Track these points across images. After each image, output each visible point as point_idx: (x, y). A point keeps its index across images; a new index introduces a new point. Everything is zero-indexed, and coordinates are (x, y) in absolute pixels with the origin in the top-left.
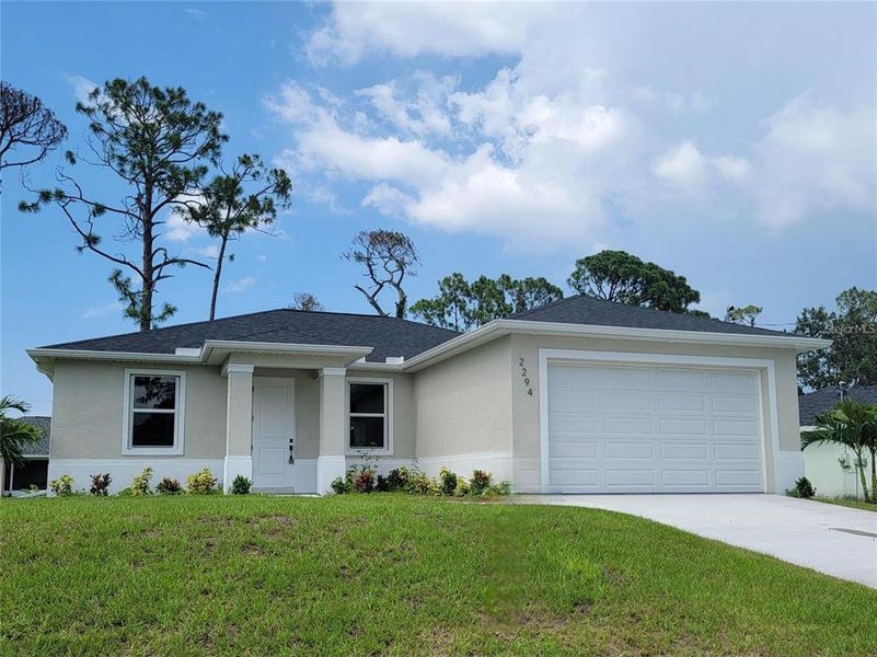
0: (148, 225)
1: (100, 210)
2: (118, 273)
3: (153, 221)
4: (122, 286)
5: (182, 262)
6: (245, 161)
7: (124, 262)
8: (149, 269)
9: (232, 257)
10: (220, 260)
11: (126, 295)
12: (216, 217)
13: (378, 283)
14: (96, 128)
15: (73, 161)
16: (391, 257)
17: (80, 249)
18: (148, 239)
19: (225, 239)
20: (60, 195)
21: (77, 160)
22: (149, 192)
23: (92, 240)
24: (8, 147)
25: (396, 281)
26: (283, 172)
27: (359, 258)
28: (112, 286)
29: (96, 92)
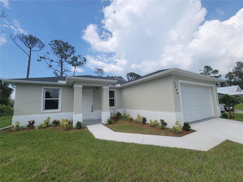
0: (62, 65)
1: (52, 61)
4: (56, 74)
5: (67, 71)
6: (79, 56)
7: (57, 70)
8: (62, 72)
9: (76, 71)
12: (73, 63)
14: (52, 48)
15: (48, 54)
16: (101, 72)
17: (48, 67)
18: (62, 67)
19: (75, 68)
20: (44, 58)
22: (62, 59)
23: (51, 66)
24: (32, 47)
26: (85, 58)
27: (96, 72)
28: (54, 74)
29: (52, 41)
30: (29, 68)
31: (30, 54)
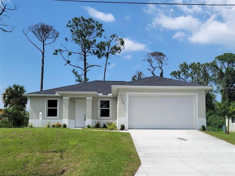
0: (85, 56)
2: (74, 70)
3: (86, 55)
4: (76, 73)
7: (78, 67)
8: (85, 68)
9: (109, 64)
10: (106, 64)
11: (77, 76)
13: (153, 68)
14: (72, 31)
15: (67, 40)
18: (85, 60)
19: (107, 58)
20: (60, 50)
21: (68, 40)
23: (69, 62)
24: (45, 40)
25: (160, 67)
26: (122, 39)
27: (148, 61)
28: (73, 73)
29: (70, 22)
30: (43, 69)
31: (44, 49)
